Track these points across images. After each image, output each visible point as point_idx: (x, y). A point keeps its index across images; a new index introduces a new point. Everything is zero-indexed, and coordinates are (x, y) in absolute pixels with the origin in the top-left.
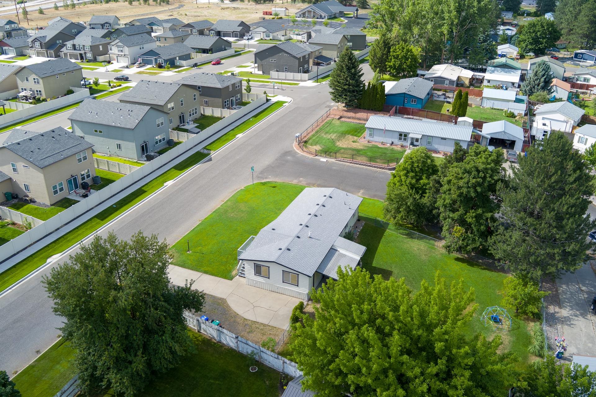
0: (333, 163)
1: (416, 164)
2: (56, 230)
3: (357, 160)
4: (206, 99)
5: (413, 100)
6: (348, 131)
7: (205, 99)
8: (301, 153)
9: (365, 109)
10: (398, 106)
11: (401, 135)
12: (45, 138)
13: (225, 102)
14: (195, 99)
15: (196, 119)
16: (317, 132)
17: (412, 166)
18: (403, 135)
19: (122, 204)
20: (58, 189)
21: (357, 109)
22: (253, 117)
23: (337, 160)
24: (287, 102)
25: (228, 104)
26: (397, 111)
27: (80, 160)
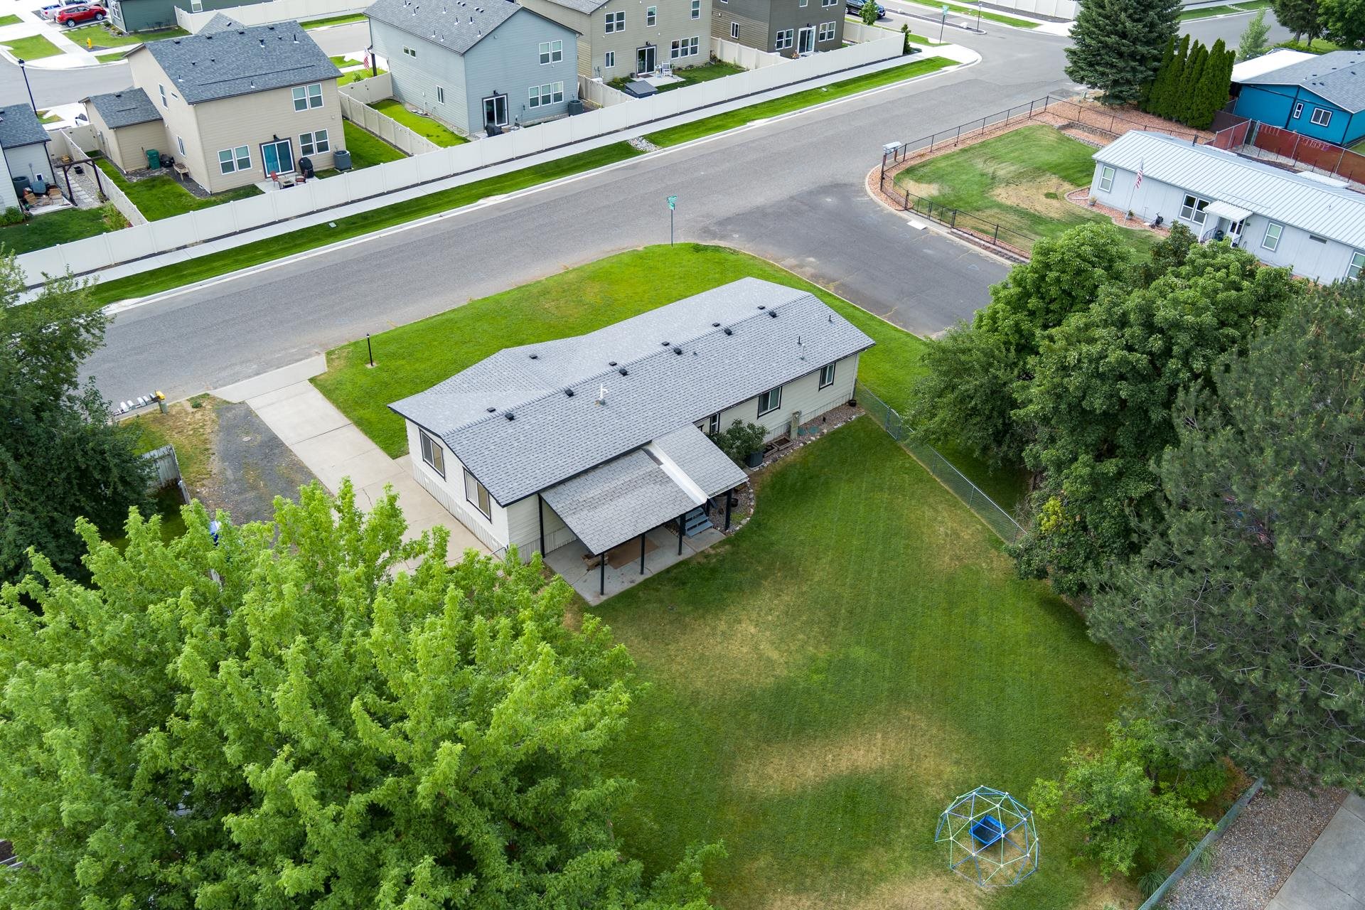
0: (940, 238)
1: (1052, 275)
2: (178, 249)
3: (1010, 243)
4: (737, 21)
5: (1318, 113)
6: (1060, 165)
7: (734, 19)
8: (872, 195)
9: (1160, 116)
10: (1258, 123)
11: (1190, 202)
12: (245, 39)
13: (780, 36)
14: (695, 14)
15: (691, 66)
16: (964, 151)
17: (1043, 278)
18: (1196, 204)
19: (354, 223)
20: (235, 160)
21: (1135, 113)
22: (833, 84)
23: (953, 233)
24: (958, 63)
25: (788, 43)
26: (1253, 139)
27: (300, 105)
